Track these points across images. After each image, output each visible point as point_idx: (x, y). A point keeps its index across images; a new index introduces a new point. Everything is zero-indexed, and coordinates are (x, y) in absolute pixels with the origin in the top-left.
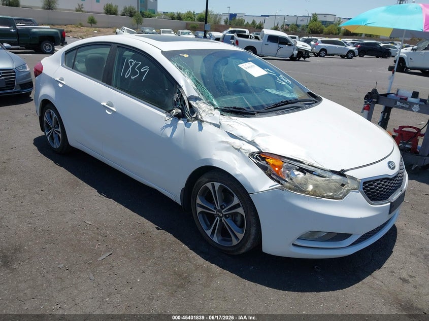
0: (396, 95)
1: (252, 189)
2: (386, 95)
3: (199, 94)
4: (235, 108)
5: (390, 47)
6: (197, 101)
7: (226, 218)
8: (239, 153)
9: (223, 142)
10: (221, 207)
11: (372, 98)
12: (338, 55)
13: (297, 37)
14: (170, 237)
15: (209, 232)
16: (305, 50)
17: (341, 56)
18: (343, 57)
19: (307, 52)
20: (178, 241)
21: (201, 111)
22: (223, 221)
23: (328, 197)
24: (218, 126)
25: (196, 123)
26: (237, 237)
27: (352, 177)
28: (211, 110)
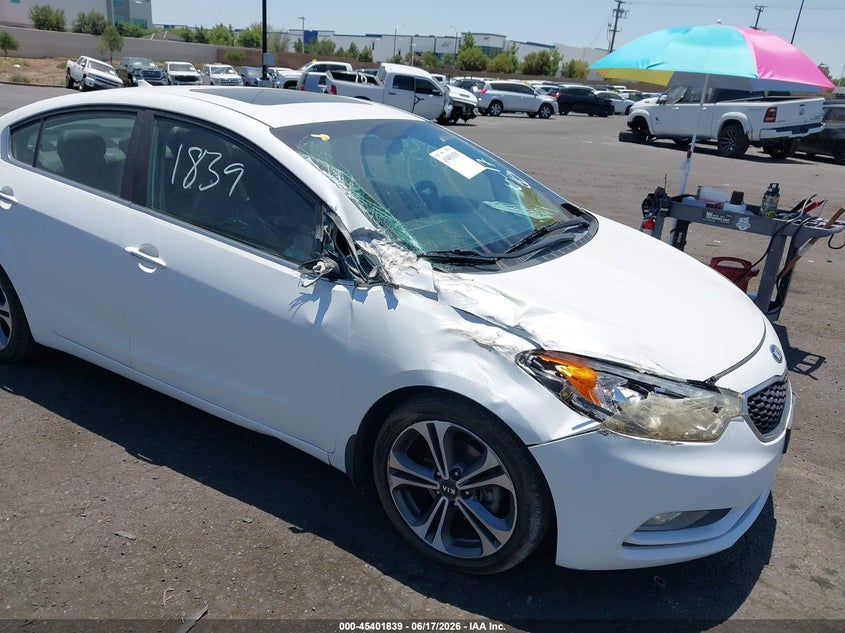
0: (697, 197)
1: (533, 434)
2: (679, 199)
3: (375, 226)
4: (457, 252)
5: (609, 96)
6: (374, 241)
7: (465, 497)
8: (491, 355)
9: (450, 331)
10: (452, 474)
11: (657, 206)
12: (523, 112)
13: (444, 77)
14: (329, 549)
15: (421, 531)
16: (466, 104)
17: (528, 113)
18: (532, 115)
19: (470, 107)
20: (350, 555)
21: (387, 264)
22: (457, 504)
23: (692, 438)
24: (433, 296)
25: (378, 290)
26: (492, 539)
27: (729, 390)
28: (409, 259)
